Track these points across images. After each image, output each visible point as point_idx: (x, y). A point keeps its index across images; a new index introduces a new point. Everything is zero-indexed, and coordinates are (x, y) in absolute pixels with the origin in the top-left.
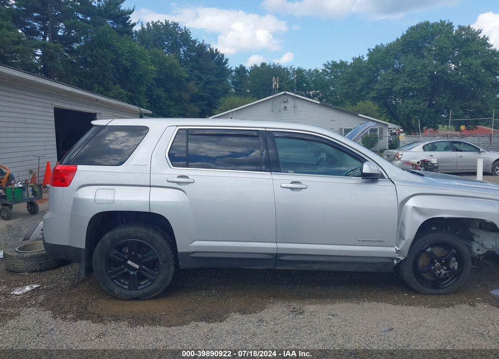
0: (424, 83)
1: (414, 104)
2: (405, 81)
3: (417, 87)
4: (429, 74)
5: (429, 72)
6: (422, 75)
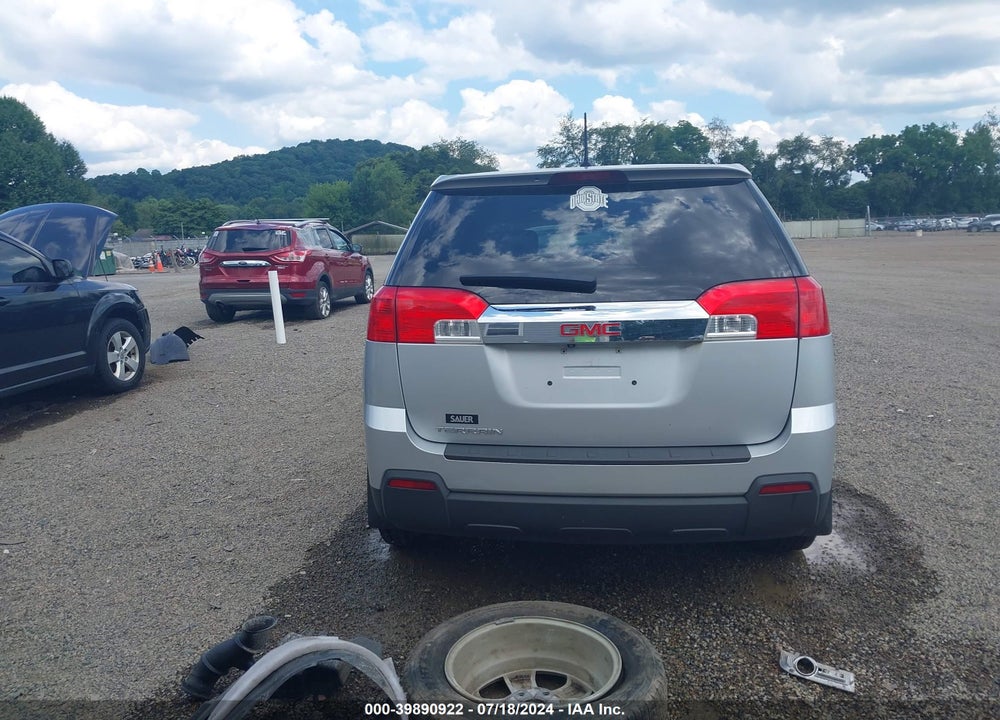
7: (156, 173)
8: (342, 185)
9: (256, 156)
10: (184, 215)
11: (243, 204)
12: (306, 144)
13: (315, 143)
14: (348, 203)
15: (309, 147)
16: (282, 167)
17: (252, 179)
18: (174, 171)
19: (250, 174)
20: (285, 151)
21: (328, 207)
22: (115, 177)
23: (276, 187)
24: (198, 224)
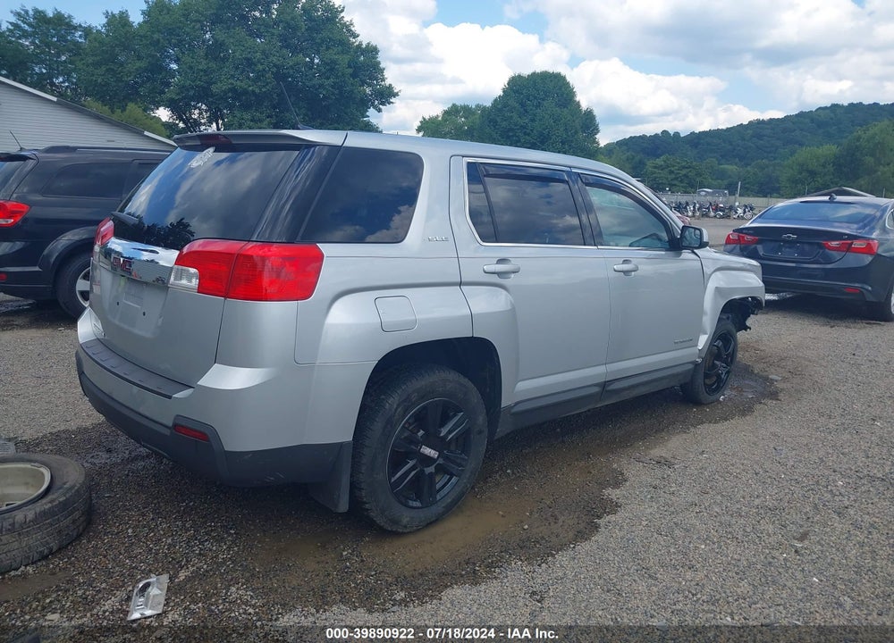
0: (267, 84)
1: (252, 121)
2: (233, 76)
3: (257, 91)
4: (274, 70)
5: (275, 66)
6: (264, 70)
7: (677, 134)
8: (829, 149)
9: (771, 120)
10: (671, 172)
11: (747, 165)
12: (825, 108)
13: (835, 107)
14: (831, 168)
15: (828, 111)
16: (795, 130)
17: (761, 142)
18: (693, 133)
19: (760, 137)
20: (801, 115)
21: (808, 171)
22: (643, 137)
23: (782, 150)
24: (681, 182)
